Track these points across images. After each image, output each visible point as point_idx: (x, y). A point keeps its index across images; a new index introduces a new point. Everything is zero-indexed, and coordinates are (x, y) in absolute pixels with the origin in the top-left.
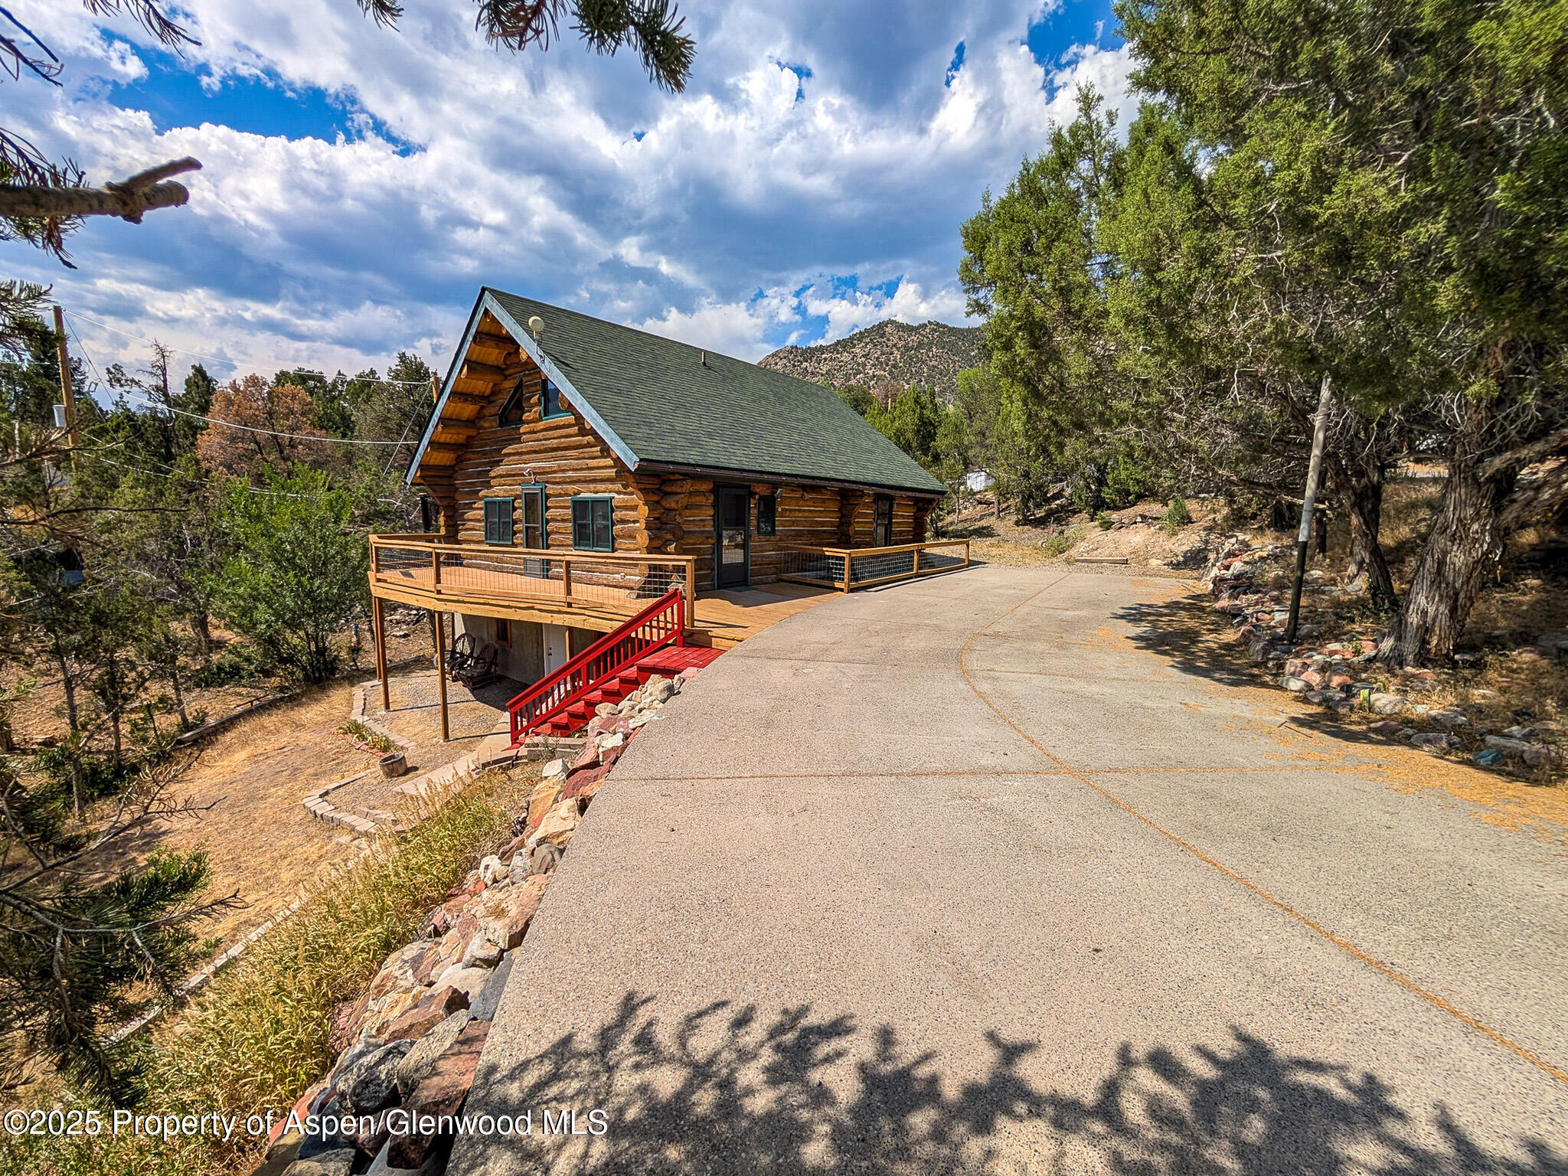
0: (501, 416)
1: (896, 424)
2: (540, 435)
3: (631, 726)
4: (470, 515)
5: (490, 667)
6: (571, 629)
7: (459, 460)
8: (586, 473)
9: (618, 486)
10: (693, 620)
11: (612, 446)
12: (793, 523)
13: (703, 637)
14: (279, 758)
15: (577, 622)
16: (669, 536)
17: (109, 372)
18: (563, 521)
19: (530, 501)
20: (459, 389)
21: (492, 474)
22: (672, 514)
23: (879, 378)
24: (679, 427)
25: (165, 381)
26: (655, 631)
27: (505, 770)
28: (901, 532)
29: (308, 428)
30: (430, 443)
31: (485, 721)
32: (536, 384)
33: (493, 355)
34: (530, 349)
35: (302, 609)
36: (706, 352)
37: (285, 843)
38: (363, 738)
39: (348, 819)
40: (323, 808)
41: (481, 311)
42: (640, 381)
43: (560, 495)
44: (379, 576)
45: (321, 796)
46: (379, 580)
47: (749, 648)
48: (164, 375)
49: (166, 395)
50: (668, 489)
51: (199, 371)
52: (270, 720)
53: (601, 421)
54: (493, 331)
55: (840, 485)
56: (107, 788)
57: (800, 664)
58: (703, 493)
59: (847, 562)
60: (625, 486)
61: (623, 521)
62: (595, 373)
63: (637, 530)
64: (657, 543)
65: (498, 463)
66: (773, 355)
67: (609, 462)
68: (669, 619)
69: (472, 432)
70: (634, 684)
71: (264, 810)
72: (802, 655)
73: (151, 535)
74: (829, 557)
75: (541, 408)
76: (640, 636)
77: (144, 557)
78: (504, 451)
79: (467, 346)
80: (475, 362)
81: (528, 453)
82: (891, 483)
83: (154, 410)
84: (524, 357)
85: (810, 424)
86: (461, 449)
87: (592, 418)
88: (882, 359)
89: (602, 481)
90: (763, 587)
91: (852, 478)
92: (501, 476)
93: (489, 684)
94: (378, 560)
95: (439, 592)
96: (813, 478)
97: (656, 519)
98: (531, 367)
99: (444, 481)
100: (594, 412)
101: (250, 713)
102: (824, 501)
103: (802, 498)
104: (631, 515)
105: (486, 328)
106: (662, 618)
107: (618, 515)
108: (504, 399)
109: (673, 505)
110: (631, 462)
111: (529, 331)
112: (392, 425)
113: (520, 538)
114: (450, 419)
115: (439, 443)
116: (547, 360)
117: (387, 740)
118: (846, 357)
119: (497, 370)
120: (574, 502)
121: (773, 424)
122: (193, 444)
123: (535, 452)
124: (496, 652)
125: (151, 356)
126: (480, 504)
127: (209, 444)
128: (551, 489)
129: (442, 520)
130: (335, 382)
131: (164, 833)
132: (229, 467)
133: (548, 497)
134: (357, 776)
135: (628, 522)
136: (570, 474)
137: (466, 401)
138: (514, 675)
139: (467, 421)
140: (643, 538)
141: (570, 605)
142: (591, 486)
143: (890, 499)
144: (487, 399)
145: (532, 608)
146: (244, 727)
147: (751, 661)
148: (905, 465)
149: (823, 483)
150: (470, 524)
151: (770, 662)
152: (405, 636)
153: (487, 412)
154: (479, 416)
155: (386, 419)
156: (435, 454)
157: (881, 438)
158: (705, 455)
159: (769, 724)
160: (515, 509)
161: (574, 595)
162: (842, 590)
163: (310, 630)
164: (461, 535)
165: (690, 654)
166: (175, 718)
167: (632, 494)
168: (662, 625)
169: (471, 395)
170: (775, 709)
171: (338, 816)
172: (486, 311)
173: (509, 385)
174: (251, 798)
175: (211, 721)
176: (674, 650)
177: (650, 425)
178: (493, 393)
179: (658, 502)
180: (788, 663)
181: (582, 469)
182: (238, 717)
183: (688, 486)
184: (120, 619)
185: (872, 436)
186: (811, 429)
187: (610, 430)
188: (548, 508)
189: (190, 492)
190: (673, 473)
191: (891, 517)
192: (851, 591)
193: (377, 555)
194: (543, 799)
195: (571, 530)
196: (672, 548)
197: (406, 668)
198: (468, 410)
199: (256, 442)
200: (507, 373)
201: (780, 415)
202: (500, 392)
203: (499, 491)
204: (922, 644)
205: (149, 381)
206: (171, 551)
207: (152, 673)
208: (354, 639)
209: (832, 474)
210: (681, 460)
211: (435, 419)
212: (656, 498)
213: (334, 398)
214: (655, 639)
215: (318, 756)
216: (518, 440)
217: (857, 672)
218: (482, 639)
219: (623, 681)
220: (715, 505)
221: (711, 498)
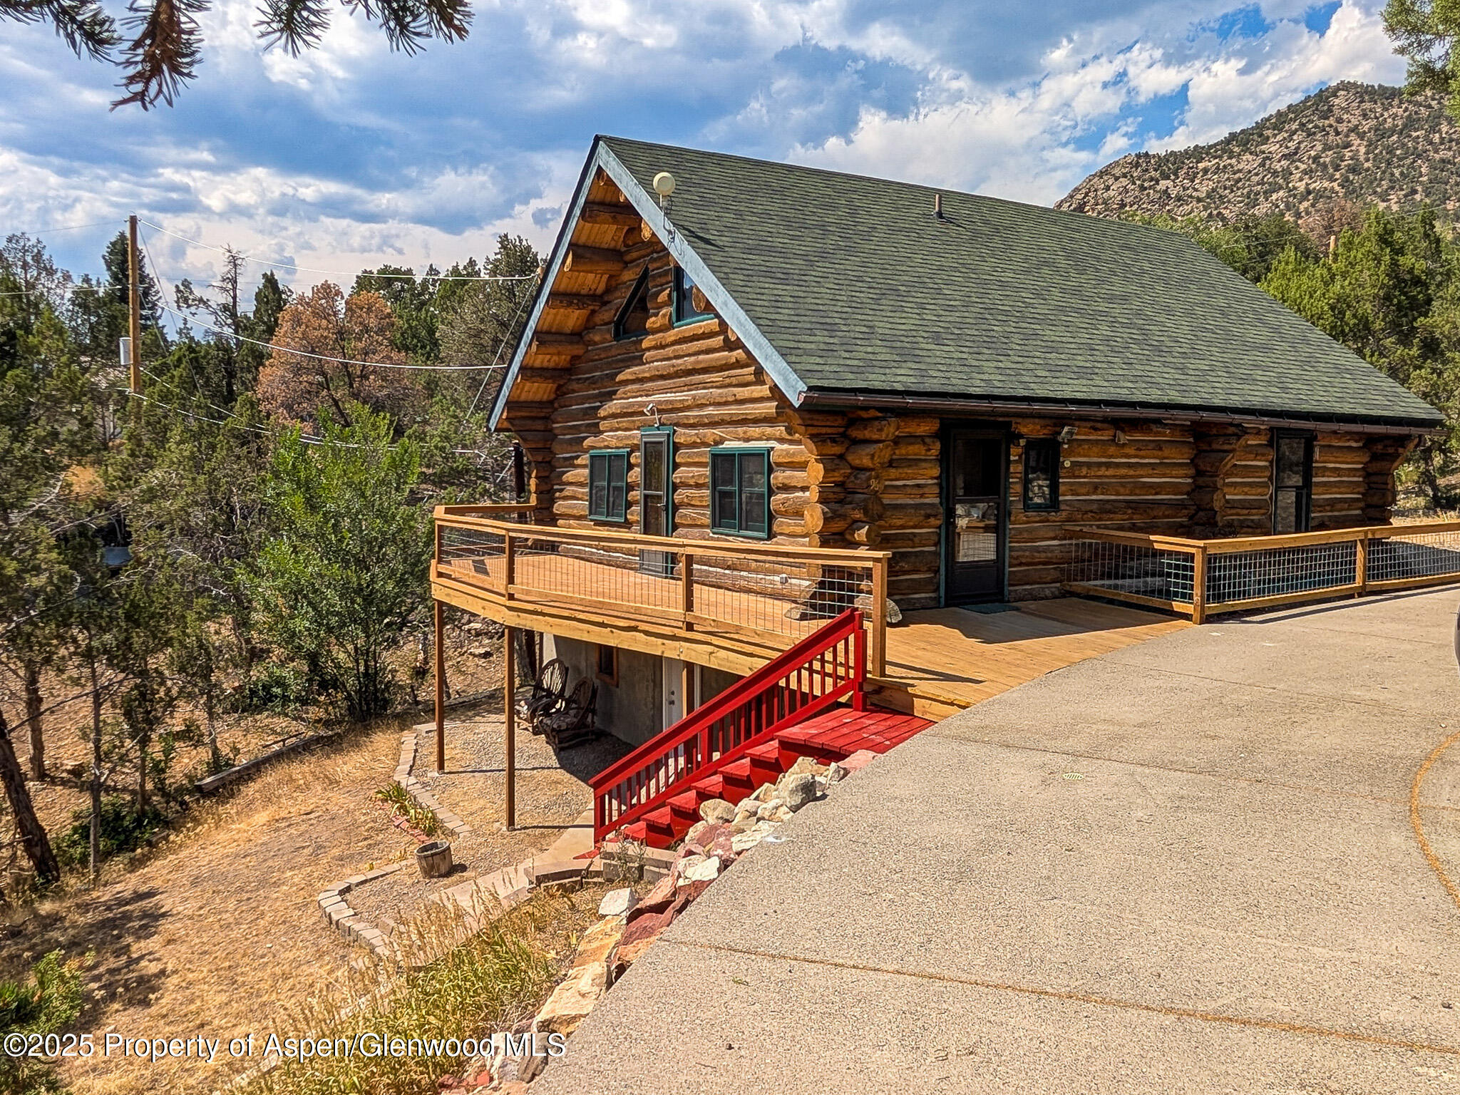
0: (618, 324)
1: (1336, 288)
2: (669, 351)
3: (736, 848)
4: (570, 476)
5: (584, 717)
6: (690, 666)
7: (560, 392)
8: (733, 410)
9: (780, 430)
10: (883, 663)
11: (767, 366)
12: (1095, 488)
13: (898, 696)
14: (303, 828)
15: (699, 655)
16: (858, 515)
17: (178, 291)
18: (698, 486)
19: (653, 454)
20: (562, 288)
21: (602, 413)
22: (863, 476)
23: (1319, 195)
24: (882, 328)
25: (234, 298)
26: (817, 677)
27: (567, 891)
28: (1332, 503)
29: (384, 350)
30: (522, 368)
31: (568, 804)
32: (666, 273)
33: (608, 233)
34: (655, 221)
35: (352, 613)
36: (943, 194)
37: (291, 955)
38: (404, 810)
39: (371, 934)
40: (341, 912)
41: (593, 170)
42: (823, 255)
43: (694, 445)
44: (443, 568)
45: (342, 893)
46: (440, 575)
47: (975, 722)
48: (234, 289)
49: (233, 315)
50: (856, 433)
51: (270, 281)
52: (300, 770)
53: (752, 327)
54: (608, 199)
55: (1192, 415)
56: (126, 842)
57: (1061, 760)
58: (921, 439)
59: (1198, 564)
60: (790, 430)
61: (786, 488)
62: (749, 250)
63: (806, 502)
64: (838, 526)
65: (610, 396)
66: (1101, 174)
67: (764, 390)
68: (841, 659)
69: (578, 350)
70: (771, 770)
71: (276, 902)
72: (1071, 744)
73: (196, 503)
74: (1162, 553)
75: (672, 309)
76: (793, 686)
77: (188, 531)
78: (620, 377)
79: (573, 224)
80: (585, 246)
81: (652, 379)
82: (1306, 407)
83: (219, 336)
84: (646, 234)
85: (1136, 304)
86: (562, 376)
87: (740, 324)
88: (1327, 158)
89: (756, 421)
90: (1032, 605)
91: (1217, 401)
92: (614, 416)
93: (581, 744)
94: (440, 545)
95: (511, 597)
96: (1133, 405)
97: (837, 484)
98: (656, 248)
99: (539, 425)
100: (741, 314)
101: (279, 756)
102: (1159, 446)
103: (1113, 441)
104: (797, 477)
105: (599, 196)
106: (829, 656)
107: (779, 477)
108: (621, 298)
109: (866, 462)
110: (795, 392)
111: (654, 195)
112: (486, 340)
113: (636, 513)
114: (548, 332)
115: (532, 369)
116: (678, 236)
117: (434, 818)
118: (1248, 162)
119: (614, 255)
120: (715, 457)
121: (1062, 310)
122: (255, 379)
123: (663, 377)
124: (594, 692)
125: (222, 268)
126: (584, 459)
127: (271, 378)
128: (683, 435)
129: (533, 482)
130: (425, 281)
131: (164, 915)
132: (289, 408)
133: (677, 447)
134: (389, 869)
135: (795, 489)
136: (710, 411)
137: (570, 304)
138: (619, 732)
139: (572, 334)
140: (814, 518)
141: (690, 627)
142: (740, 430)
143: (1309, 439)
144: (601, 299)
145: (635, 629)
146: (270, 777)
147: (971, 749)
148: (1340, 370)
149: (1154, 413)
150: (569, 490)
151: (1004, 753)
152: (487, 655)
153: (598, 319)
154: (589, 326)
155: (478, 334)
156: (528, 384)
157: (1290, 320)
158: (923, 374)
159: (963, 874)
160: (630, 467)
161: (696, 612)
162: (1187, 617)
163: (360, 642)
164: (560, 506)
165: (873, 724)
166: (205, 754)
167: (799, 442)
168: (829, 668)
169: (576, 294)
170: (986, 847)
171: (356, 927)
172: (600, 169)
173: (630, 275)
174: (263, 883)
175: (243, 761)
176: (847, 715)
177: (831, 329)
178: (608, 290)
179: (841, 457)
180: (1038, 758)
181: (726, 403)
182: (267, 760)
183: (890, 429)
184: (152, 616)
185: (1270, 318)
186: (1138, 314)
187: (764, 342)
188: (676, 466)
189: (243, 445)
190: (866, 408)
191: (1308, 474)
192: (1208, 619)
193: (440, 538)
194: (594, 951)
195: (708, 501)
196: (861, 535)
197: (472, 707)
198: (573, 318)
199: (324, 374)
200: (628, 258)
201: (1077, 292)
202: (616, 288)
203: (611, 439)
204: (1332, 740)
205: (218, 299)
206: (217, 525)
207: (181, 691)
208: (421, 656)
209: (1174, 396)
210: (878, 385)
211: (529, 333)
212: (837, 449)
213: (423, 304)
214: (817, 692)
215: (348, 831)
216: (639, 360)
217: (1173, 789)
218: (577, 670)
219: (757, 762)
220: (944, 459)
221: (936, 448)
